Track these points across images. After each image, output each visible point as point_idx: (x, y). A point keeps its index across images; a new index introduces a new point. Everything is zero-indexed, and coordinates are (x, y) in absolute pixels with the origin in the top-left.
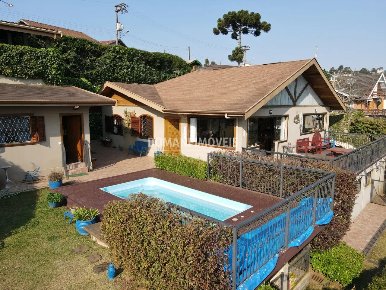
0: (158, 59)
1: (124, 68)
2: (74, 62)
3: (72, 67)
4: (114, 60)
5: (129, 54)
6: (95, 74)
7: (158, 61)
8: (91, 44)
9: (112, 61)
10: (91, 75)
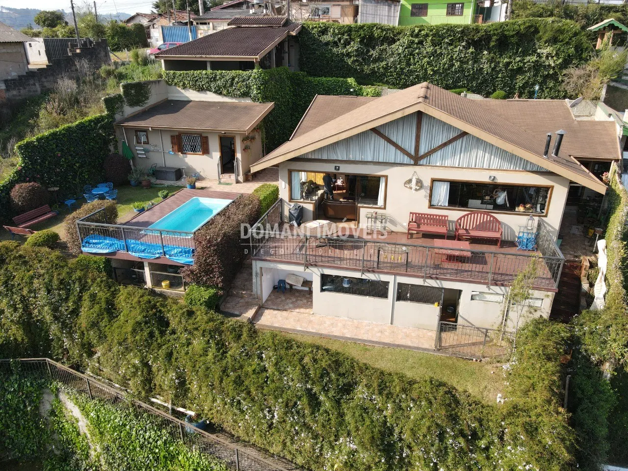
0: (494, 34)
1: (425, 57)
2: (356, 56)
3: (354, 62)
4: (409, 47)
5: (434, 35)
6: (383, 67)
7: (494, 38)
8: (382, 29)
9: (406, 48)
10: (379, 69)
